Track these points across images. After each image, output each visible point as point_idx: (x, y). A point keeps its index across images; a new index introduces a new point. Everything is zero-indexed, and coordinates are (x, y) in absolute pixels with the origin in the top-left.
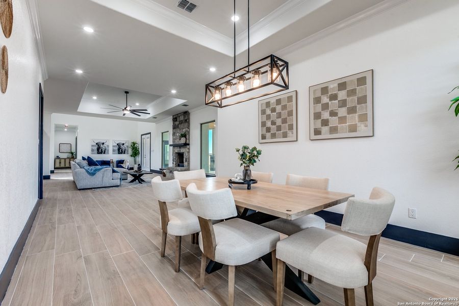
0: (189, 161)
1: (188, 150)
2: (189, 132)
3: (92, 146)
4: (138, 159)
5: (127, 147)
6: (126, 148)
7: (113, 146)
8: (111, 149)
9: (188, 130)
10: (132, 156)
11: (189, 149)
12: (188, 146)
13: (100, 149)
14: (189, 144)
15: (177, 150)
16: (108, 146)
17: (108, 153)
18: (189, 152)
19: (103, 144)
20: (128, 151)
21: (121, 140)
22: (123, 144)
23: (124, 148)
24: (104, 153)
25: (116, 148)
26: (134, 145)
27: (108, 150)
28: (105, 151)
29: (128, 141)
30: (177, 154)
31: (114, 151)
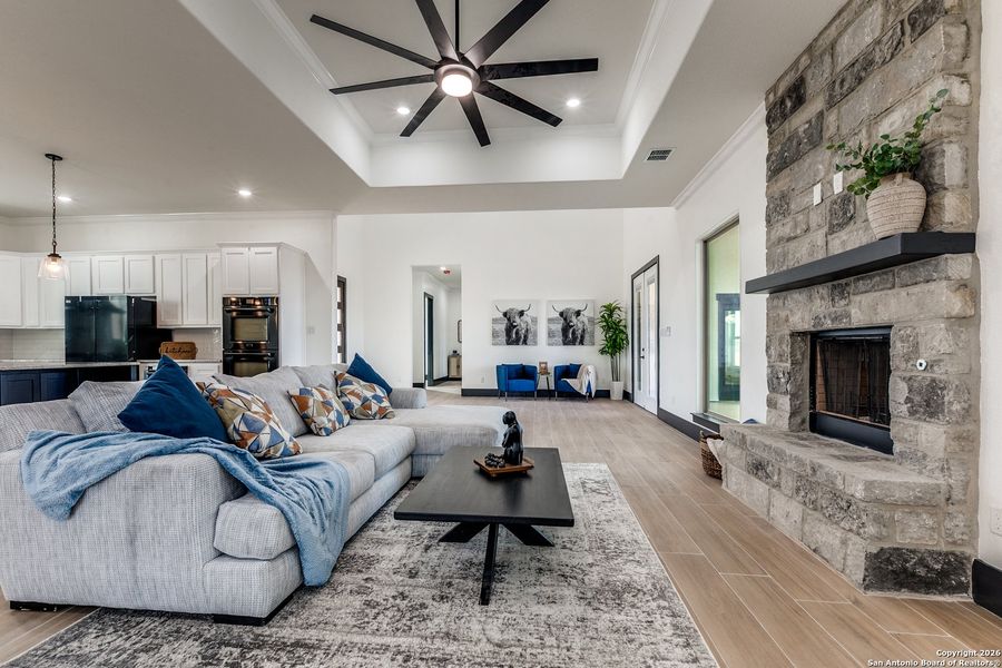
0: (971, 413)
1: (956, 305)
2: (967, 119)
3: (495, 321)
4: (625, 361)
5: (591, 320)
6: (588, 327)
7: (550, 320)
8: (542, 330)
9: (960, 93)
10: (603, 352)
11: (970, 289)
12: (957, 265)
13: (513, 330)
14: (965, 243)
15: (809, 311)
16: (535, 320)
17: (535, 343)
18: (967, 322)
19: (521, 313)
20: (592, 336)
21: (570, 299)
22: (578, 313)
23: (580, 326)
24: (525, 342)
25: (558, 327)
26: (611, 316)
27: (535, 335)
28: (526, 337)
29: (593, 302)
30: (804, 347)
31: (551, 334)
